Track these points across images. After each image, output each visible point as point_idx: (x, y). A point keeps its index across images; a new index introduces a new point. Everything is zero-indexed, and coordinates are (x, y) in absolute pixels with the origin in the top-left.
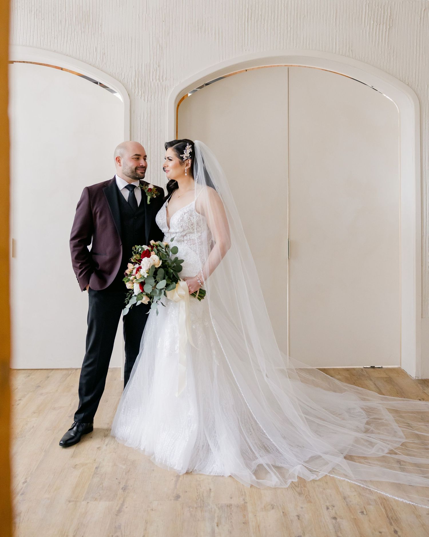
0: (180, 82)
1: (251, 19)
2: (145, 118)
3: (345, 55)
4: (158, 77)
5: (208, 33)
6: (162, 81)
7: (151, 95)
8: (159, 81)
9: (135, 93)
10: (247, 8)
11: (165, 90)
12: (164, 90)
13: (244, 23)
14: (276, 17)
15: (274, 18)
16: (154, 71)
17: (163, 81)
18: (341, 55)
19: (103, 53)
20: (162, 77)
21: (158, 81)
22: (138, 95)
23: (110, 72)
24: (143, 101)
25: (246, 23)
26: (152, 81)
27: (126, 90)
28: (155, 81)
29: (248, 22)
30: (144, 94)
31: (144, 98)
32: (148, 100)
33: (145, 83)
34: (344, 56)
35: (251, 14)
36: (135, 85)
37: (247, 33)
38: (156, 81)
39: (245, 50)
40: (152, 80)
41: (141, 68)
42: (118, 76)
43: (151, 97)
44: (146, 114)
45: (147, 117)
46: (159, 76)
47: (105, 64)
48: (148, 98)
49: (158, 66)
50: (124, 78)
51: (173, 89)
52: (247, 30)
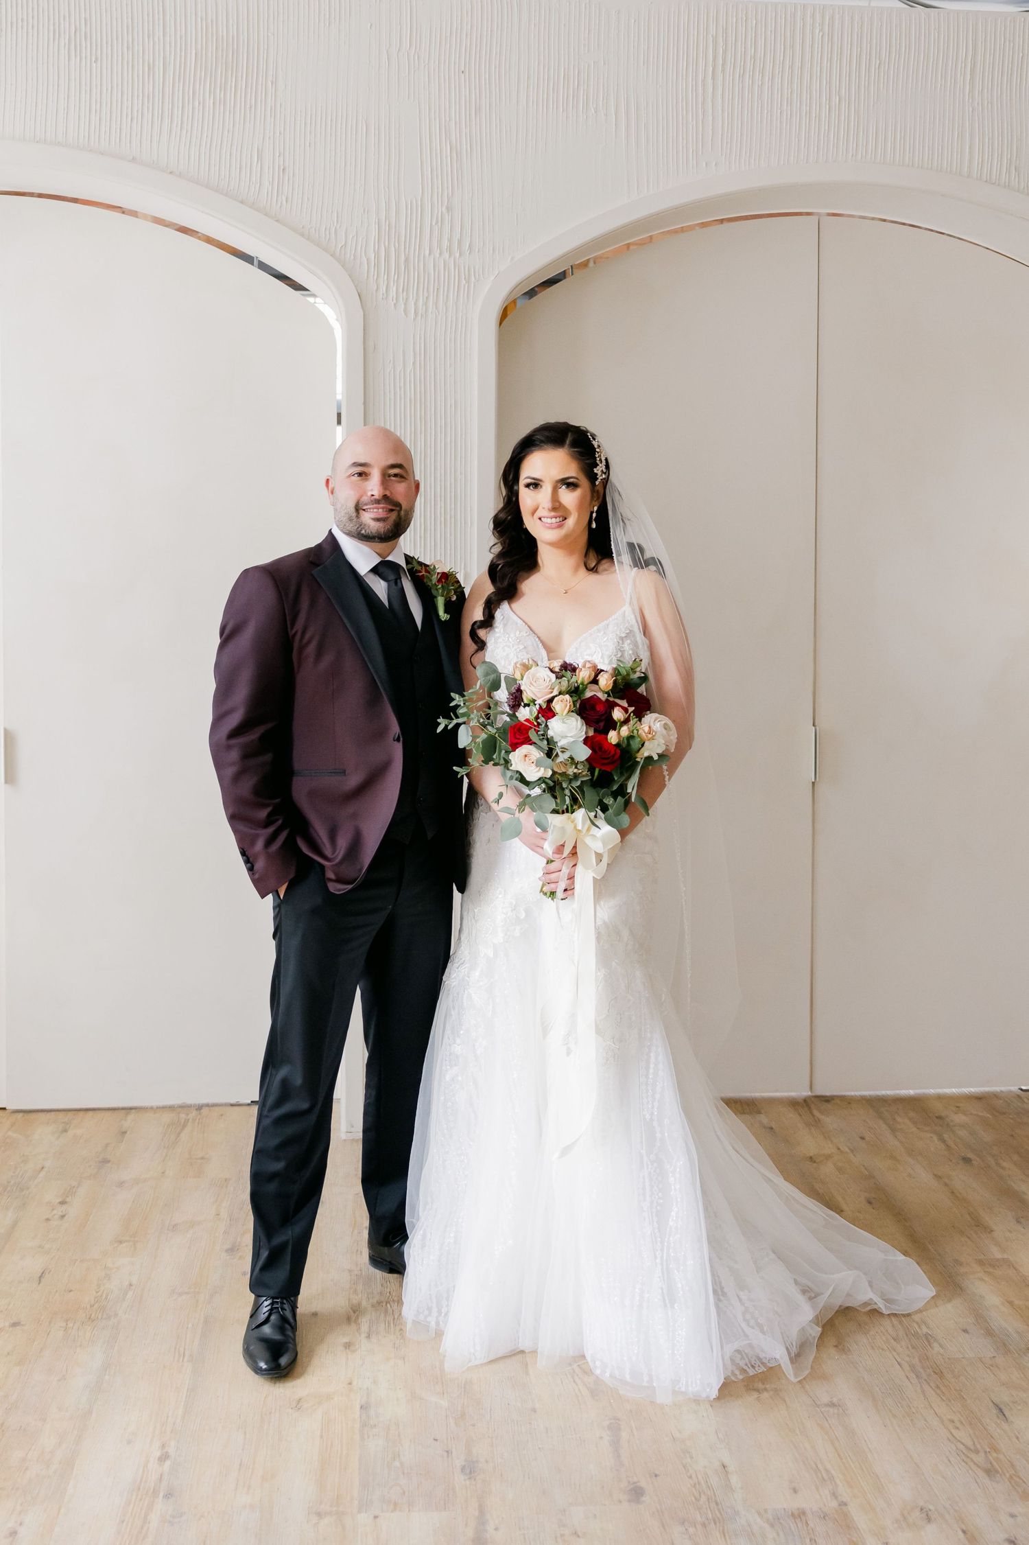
0: (512, 258)
1: (723, 71)
2: (410, 367)
3: (997, 182)
4: (445, 243)
5: (596, 112)
6: (458, 255)
7: (427, 298)
8: (450, 256)
9: (377, 290)
10: (712, 36)
11: (468, 282)
12: (464, 282)
13: (703, 81)
14: (797, 64)
15: (791, 67)
16: (434, 224)
17: (460, 255)
18: (986, 181)
19: (282, 168)
20: (460, 242)
21: (447, 255)
22: (386, 298)
23: (303, 227)
24: (403, 312)
25: (710, 81)
26: (430, 254)
27: (353, 281)
28: (438, 256)
29: (713, 78)
30: (405, 293)
31: (405, 304)
32: (416, 313)
33: (407, 260)
34: (993, 184)
35: (725, 52)
36: (377, 265)
37: (710, 111)
38: (440, 254)
39: (704, 163)
40: (427, 252)
41: (397, 213)
42: (327, 239)
43: (426, 304)
44: (412, 353)
45: (414, 363)
46: (450, 240)
47: (286, 201)
48: (415, 304)
49: (447, 208)
50: (345, 244)
51: (493, 278)
52: (710, 104)
